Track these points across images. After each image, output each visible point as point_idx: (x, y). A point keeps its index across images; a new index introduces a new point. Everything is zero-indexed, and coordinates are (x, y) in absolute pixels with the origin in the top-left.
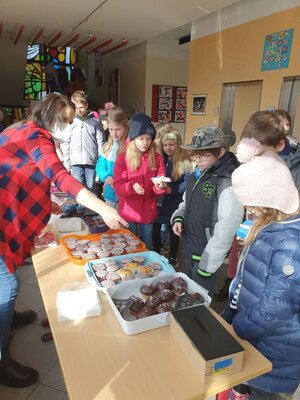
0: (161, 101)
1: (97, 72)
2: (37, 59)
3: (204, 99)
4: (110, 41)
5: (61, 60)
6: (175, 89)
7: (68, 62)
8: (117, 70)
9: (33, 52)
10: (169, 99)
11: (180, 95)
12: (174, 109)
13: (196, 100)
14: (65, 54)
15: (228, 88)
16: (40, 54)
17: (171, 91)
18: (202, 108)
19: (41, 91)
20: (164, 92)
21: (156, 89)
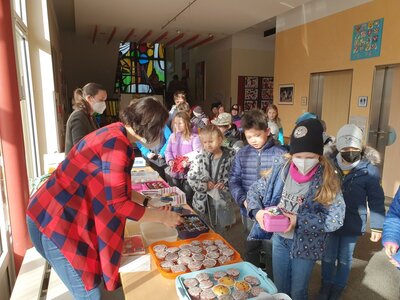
0: (246, 91)
1: (184, 64)
2: (128, 55)
3: (291, 89)
4: (197, 37)
5: (150, 55)
6: (260, 79)
7: (156, 56)
8: (203, 62)
9: (125, 48)
10: (254, 89)
11: (266, 85)
12: (260, 99)
13: (282, 90)
14: (153, 49)
15: (316, 78)
16: (131, 50)
17: (256, 82)
18: (289, 98)
19: (131, 84)
20: (249, 83)
21: (242, 80)
